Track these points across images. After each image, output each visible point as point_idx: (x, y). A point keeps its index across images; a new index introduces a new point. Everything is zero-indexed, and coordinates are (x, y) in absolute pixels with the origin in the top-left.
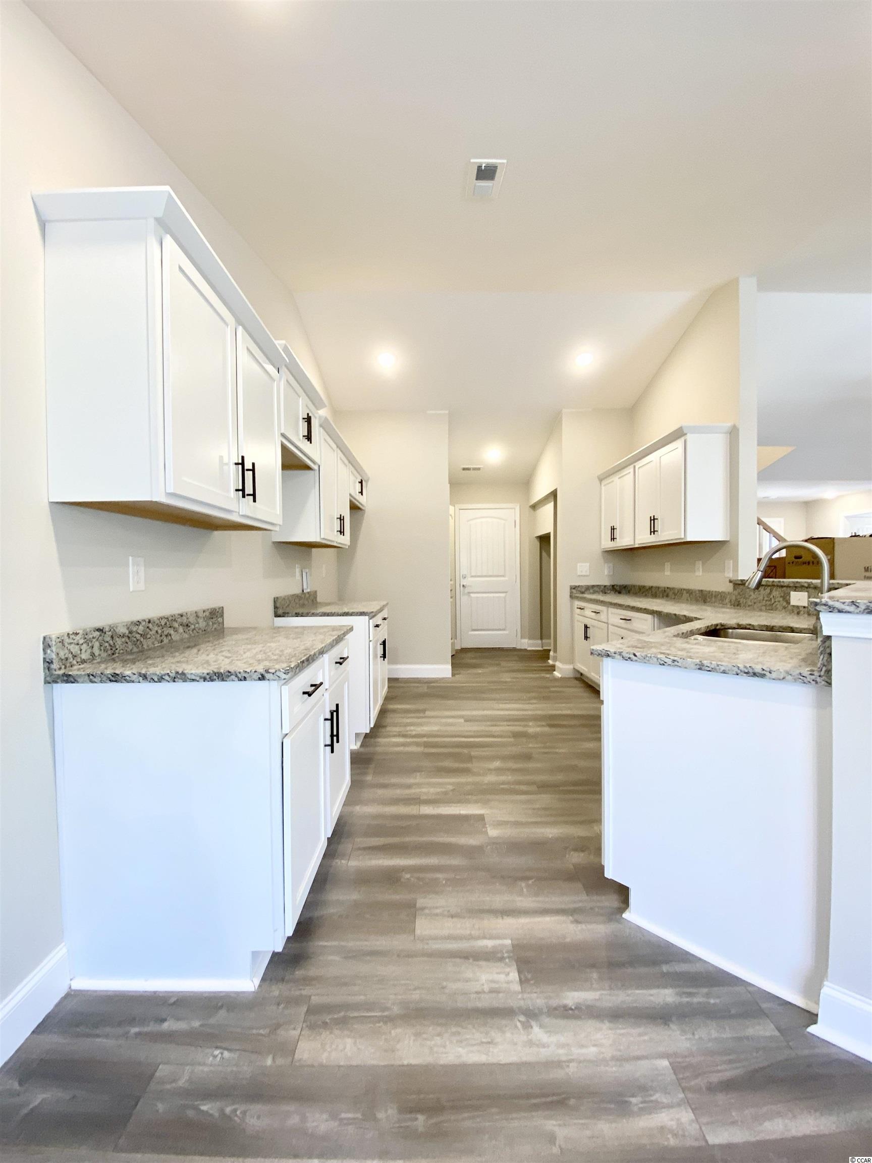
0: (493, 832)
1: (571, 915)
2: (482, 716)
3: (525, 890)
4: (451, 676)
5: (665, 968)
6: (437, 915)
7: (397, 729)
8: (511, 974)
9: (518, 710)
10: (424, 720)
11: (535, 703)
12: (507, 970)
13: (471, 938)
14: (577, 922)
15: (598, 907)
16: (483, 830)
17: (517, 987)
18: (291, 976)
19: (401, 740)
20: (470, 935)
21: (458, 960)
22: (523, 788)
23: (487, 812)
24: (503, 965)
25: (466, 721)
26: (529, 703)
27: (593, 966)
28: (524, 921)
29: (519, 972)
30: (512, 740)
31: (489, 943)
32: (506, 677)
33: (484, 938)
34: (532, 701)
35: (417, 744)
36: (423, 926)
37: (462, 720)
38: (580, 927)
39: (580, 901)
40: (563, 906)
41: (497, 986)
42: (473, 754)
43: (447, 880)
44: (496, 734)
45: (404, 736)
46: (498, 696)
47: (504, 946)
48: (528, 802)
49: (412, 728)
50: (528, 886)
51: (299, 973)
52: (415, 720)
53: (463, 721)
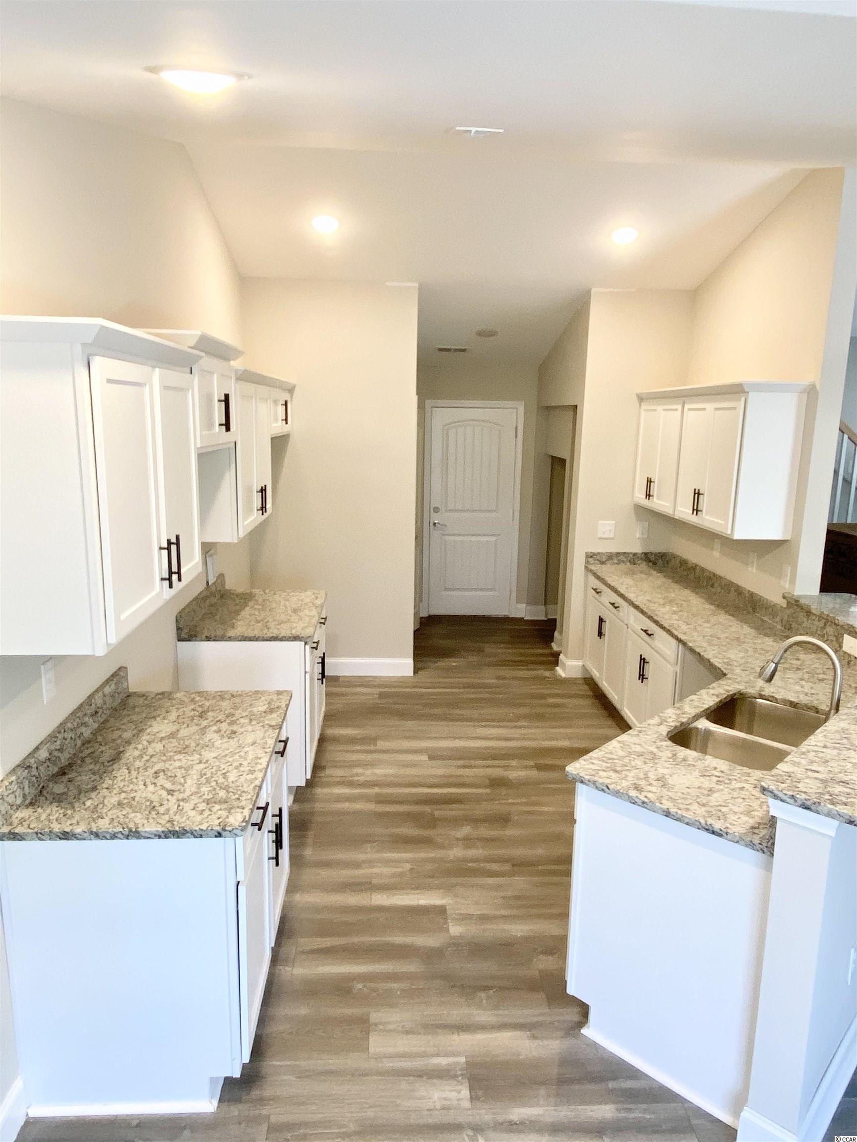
0: (455, 930)
1: (529, 1031)
2: (452, 749)
3: (484, 1001)
4: (412, 674)
5: (611, 1085)
6: (390, 1031)
7: (339, 772)
8: (463, 1092)
9: (499, 739)
10: (376, 756)
11: (524, 727)
12: (460, 1087)
13: (424, 1055)
14: (534, 1037)
15: (558, 1021)
16: (445, 926)
17: (466, 1104)
18: (247, 1097)
19: (346, 791)
20: (425, 1052)
21: (411, 1078)
22: (495, 867)
23: (451, 902)
24: (456, 1082)
25: (431, 758)
26: (515, 727)
27: (543, 1083)
28: (480, 1037)
29: (471, 1089)
30: (488, 791)
31: (443, 1061)
32: (489, 676)
33: (438, 1055)
34: (520, 724)
35: (367, 798)
36: (376, 1043)
37: (425, 758)
38: (536, 1042)
39: (540, 1015)
40: (522, 1021)
41: (448, 1103)
42: (437, 813)
43: (403, 991)
44: (468, 781)
45: (351, 784)
46: (475, 713)
47: (458, 1063)
48: (499, 887)
49: (359, 770)
50: (488, 998)
51: (255, 1093)
52: (362, 757)
53: (427, 759)
